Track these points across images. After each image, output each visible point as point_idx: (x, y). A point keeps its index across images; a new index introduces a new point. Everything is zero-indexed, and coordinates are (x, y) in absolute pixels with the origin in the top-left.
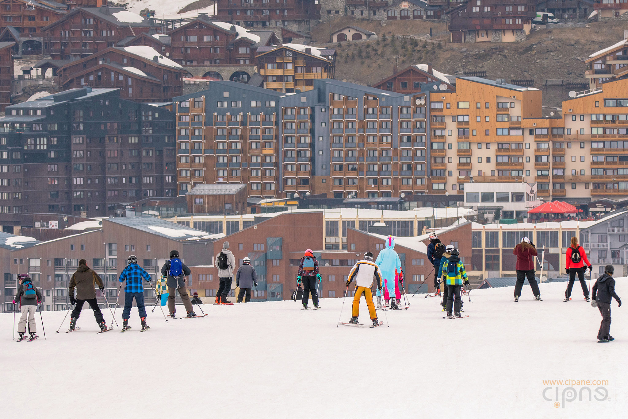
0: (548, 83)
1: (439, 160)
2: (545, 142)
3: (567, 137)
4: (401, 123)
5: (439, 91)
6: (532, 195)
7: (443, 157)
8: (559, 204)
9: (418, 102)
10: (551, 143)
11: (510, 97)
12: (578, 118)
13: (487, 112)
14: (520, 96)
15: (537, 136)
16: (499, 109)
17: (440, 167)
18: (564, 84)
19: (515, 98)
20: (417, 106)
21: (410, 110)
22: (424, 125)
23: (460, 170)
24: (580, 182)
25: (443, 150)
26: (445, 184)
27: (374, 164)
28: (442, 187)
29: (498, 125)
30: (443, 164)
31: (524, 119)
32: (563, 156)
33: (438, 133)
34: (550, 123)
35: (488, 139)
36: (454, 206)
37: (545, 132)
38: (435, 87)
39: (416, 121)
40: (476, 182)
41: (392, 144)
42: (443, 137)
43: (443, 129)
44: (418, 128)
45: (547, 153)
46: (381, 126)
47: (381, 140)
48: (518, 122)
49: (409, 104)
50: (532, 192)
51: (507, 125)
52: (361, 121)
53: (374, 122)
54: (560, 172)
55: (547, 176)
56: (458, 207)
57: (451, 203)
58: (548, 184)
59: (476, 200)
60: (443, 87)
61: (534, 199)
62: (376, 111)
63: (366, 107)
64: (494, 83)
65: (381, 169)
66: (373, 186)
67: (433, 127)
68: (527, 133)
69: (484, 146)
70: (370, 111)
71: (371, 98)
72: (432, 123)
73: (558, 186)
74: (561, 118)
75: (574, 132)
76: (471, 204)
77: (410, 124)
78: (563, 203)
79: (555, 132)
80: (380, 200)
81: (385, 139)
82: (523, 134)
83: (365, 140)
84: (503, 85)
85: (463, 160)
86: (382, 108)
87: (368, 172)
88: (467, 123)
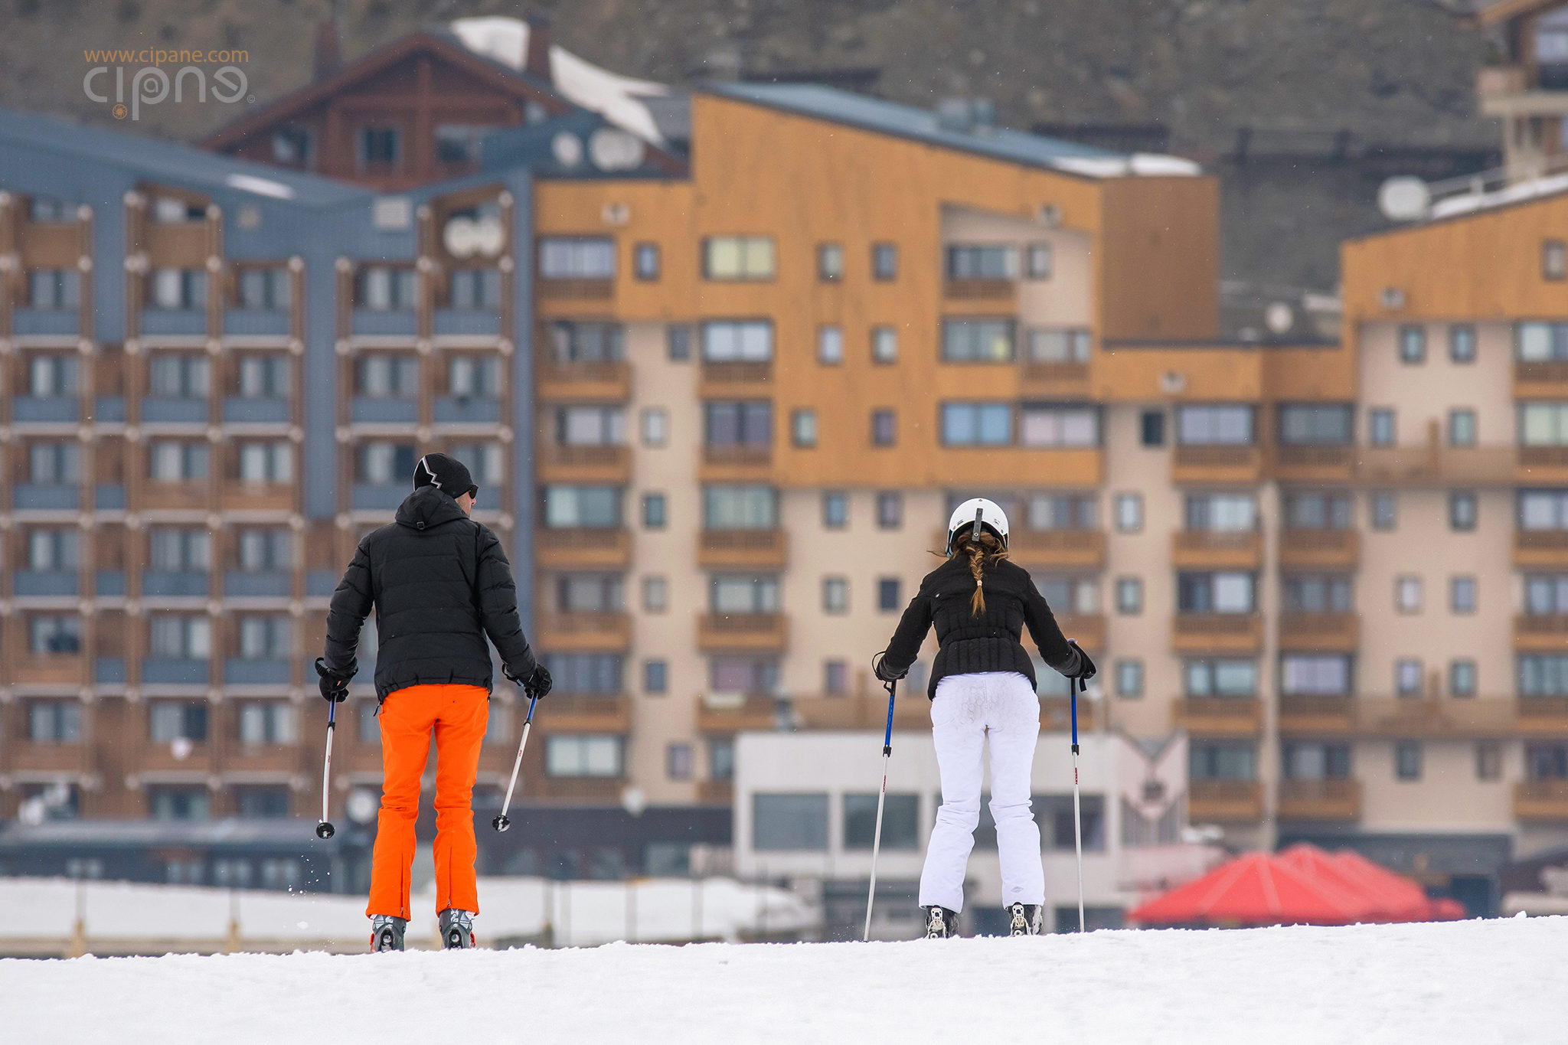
0: (1258, 147)
1: (585, 596)
2: (1234, 490)
3: (1369, 460)
4: (357, 366)
5: (589, 172)
6: (1152, 811)
7: (611, 579)
8: (1323, 871)
9: (463, 238)
10: (1269, 499)
11: (1023, 216)
12: (1437, 348)
13: (881, 302)
14: (1088, 209)
15: (1188, 454)
16: (954, 284)
17: (592, 638)
18: (1356, 149)
19: (1058, 215)
20: (452, 264)
21: (415, 291)
22: (496, 379)
23: (718, 660)
24: (1451, 737)
25: (612, 533)
26: (624, 739)
27: (187, 617)
28: (601, 757)
29: (949, 382)
30: (611, 617)
31: (1109, 344)
32: (1343, 576)
33: (584, 428)
34: (1270, 374)
35: (888, 468)
36: (680, 869)
37: (1234, 427)
38: (567, 149)
39: (450, 355)
40: (813, 726)
41: (299, 496)
42: (611, 453)
43: (611, 407)
44: (463, 401)
45: (1245, 558)
46: (230, 384)
47: (232, 470)
48: (1073, 369)
49: (405, 249)
50: (1153, 791)
51: (1005, 383)
52: (112, 351)
53: (188, 357)
54: (1327, 676)
55: (1244, 703)
56: (699, 877)
57: (659, 854)
58: (1249, 745)
59: (812, 838)
60: (609, 153)
61: (1166, 833)
62: (205, 292)
63: (136, 263)
64: (924, 123)
65: (230, 643)
66: (181, 748)
67: (553, 391)
68: (1126, 432)
69: (861, 514)
70: (169, 288)
71: (171, 211)
72: (543, 364)
73: (1310, 763)
74: (1333, 343)
75: (1410, 430)
76: (779, 863)
77: (412, 377)
78: (1345, 862)
79: (1297, 426)
80: (225, 831)
81: (254, 462)
82: (1101, 440)
83: (133, 464)
84: (984, 137)
85: (737, 597)
86: (238, 269)
87: (151, 665)
88: (758, 369)
